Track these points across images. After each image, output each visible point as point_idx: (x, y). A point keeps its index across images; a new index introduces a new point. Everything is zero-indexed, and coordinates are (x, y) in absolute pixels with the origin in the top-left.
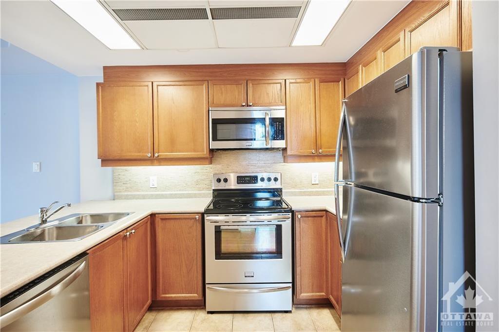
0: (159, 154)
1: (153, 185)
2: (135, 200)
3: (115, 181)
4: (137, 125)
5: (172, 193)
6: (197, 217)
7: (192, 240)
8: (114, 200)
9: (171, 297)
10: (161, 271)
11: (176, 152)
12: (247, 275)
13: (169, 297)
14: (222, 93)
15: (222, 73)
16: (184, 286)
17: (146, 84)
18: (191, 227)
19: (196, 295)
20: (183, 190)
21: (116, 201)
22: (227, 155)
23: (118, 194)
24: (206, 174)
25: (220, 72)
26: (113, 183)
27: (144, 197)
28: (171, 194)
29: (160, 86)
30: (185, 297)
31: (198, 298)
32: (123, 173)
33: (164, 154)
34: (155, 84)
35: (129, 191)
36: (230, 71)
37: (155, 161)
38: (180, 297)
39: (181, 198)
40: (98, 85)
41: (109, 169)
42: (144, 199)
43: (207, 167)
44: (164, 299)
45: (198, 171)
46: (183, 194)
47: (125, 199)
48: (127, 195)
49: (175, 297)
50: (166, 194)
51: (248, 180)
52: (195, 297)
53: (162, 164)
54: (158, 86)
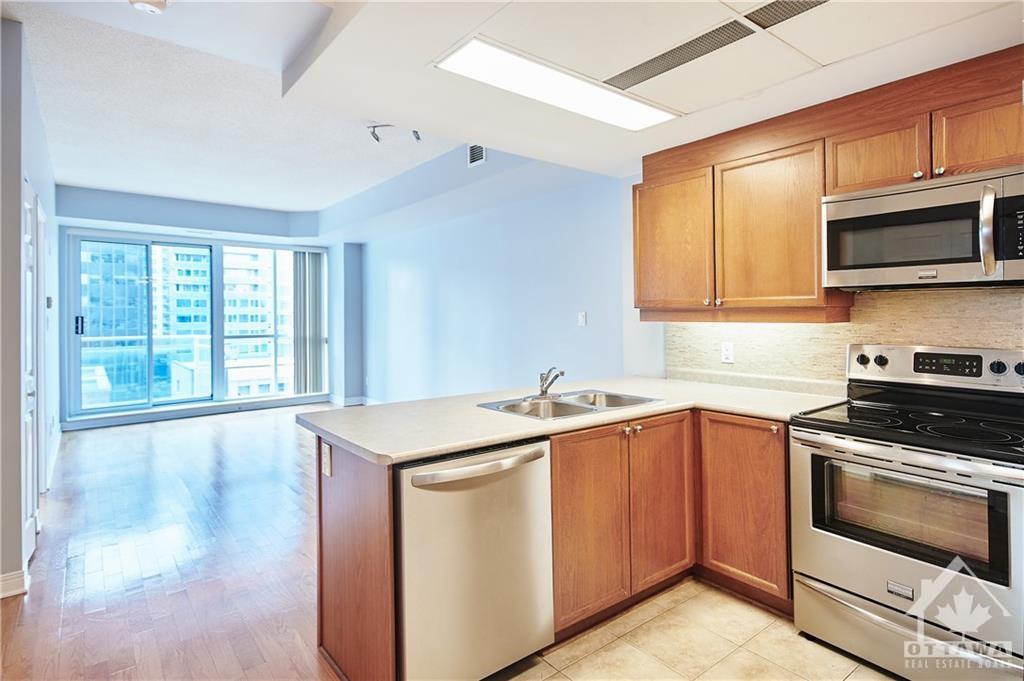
0: (725, 299)
1: (727, 358)
2: (695, 383)
3: (668, 347)
4: (689, 247)
5: (759, 376)
6: (774, 428)
7: (767, 473)
8: (666, 378)
9: (728, 571)
10: (710, 514)
11: (756, 296)
12: (892, 588)
13: (723, 569)
14: (858, 158)
15: (860, 111)
16: (751, 560)
17: (702, 171)
18: (764, 447)
19: (775, 586)
20: (783, 374)
21: (667, 381)
22: (890, 301)
23: (671, 368)
24: (835, 342)
25: (856, 110)
26: (665, 349)
27: (710, 379)
28: (760, 379)
29: (725, 170)
30: (752, 581)
31: (778, 594)
32: (679, 334)
33: (733, 299)
34: (718, 169)
35: (688, 366)
36: (883, 101)
37: (720, 313)
38: (744, 577)
39: (780, 389)
40: (635, 188)
41: (658, 326)
42: (711, 382)
43: (839, 328)
44: (714, 569)
45: (816, 336)
46: (781, 381)
47: (681, 378)
48: (684, 373)
49: (734, 573)
50: (749, 378)
51: (948, 365)
52: (772, 588)
53: (731, 318)
54: (723, 171)
